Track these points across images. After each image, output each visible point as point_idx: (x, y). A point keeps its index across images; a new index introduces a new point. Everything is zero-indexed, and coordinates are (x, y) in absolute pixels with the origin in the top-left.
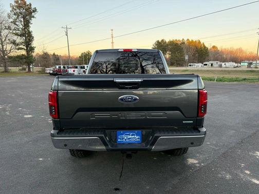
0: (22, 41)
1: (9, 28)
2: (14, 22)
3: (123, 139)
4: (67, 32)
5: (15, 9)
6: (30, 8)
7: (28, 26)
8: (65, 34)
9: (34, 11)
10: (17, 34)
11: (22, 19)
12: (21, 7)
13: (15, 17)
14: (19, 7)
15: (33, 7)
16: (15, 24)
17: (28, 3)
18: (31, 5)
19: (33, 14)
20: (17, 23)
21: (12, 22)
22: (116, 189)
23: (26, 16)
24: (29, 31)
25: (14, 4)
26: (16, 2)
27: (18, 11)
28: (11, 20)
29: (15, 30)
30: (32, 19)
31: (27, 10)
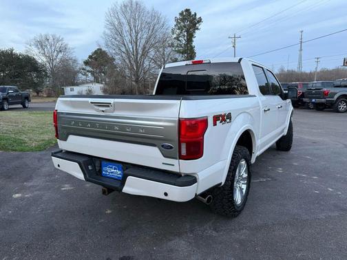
1: (172, 45)
2: (177, 38)
4: (234, 44)
5: (180, 23)
6: (195, 19)
7: (192, 41)
8: (232, 45)
9: (199, 22)
10: (179, 52)
11: (185, 34)
12: (186, 19)
13: (179, 31)
14: (183, 20)
15: (198, 17)
16: (178, 40)
17: (193, 13)
18: (195, 14)
19: (197, 25)
20: (180, 39)
21: (175, 38)
23: (190, 28)
24: (191, 46)
25: (178, 17)
26: (181, 14)
27: (182, 24)
28: (175, 36)
29: (178, 46)
30: (196, 31)
31: (191, 22)
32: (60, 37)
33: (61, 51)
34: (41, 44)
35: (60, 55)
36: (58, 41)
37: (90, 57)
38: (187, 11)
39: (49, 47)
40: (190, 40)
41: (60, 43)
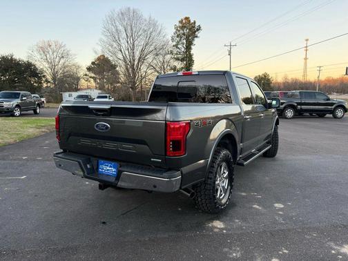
0: (182, 66)
1: (172, 53)
2: (176, 46)
3: (103, 169)
4: (230, 52)
5: (179, 31)
6: (194, 27)
7: (190, 48)
8: (228, 53)
9: (198, 30)
10: (177, 59)
11: (185, 41)
12: (185, 27)
13: (178, 39)
14: (183, 27)
15: (197, 25)
16: (177, 47)
17: (192, 21)
18: (195, 23)
19: (196, 33)
20: (179, 46)
21: (174, 46)
22: (104, 223)
23: (189, 36)
24: (190, 54)
25: (178, 24)
26: (181, 22)
27: (182, 31)
28: (174, 43)
29: (177, 54)
30: (196, 39)
31: (190, 29)
32: (62, 43)
33: (63, 57)
34: (43, 50)
35: (62, 61)
36: (60, 47)
37: (93, 63)
38: (187, 18)
39: (51, 53)
40: (188, 48)
41: (63, 49)
